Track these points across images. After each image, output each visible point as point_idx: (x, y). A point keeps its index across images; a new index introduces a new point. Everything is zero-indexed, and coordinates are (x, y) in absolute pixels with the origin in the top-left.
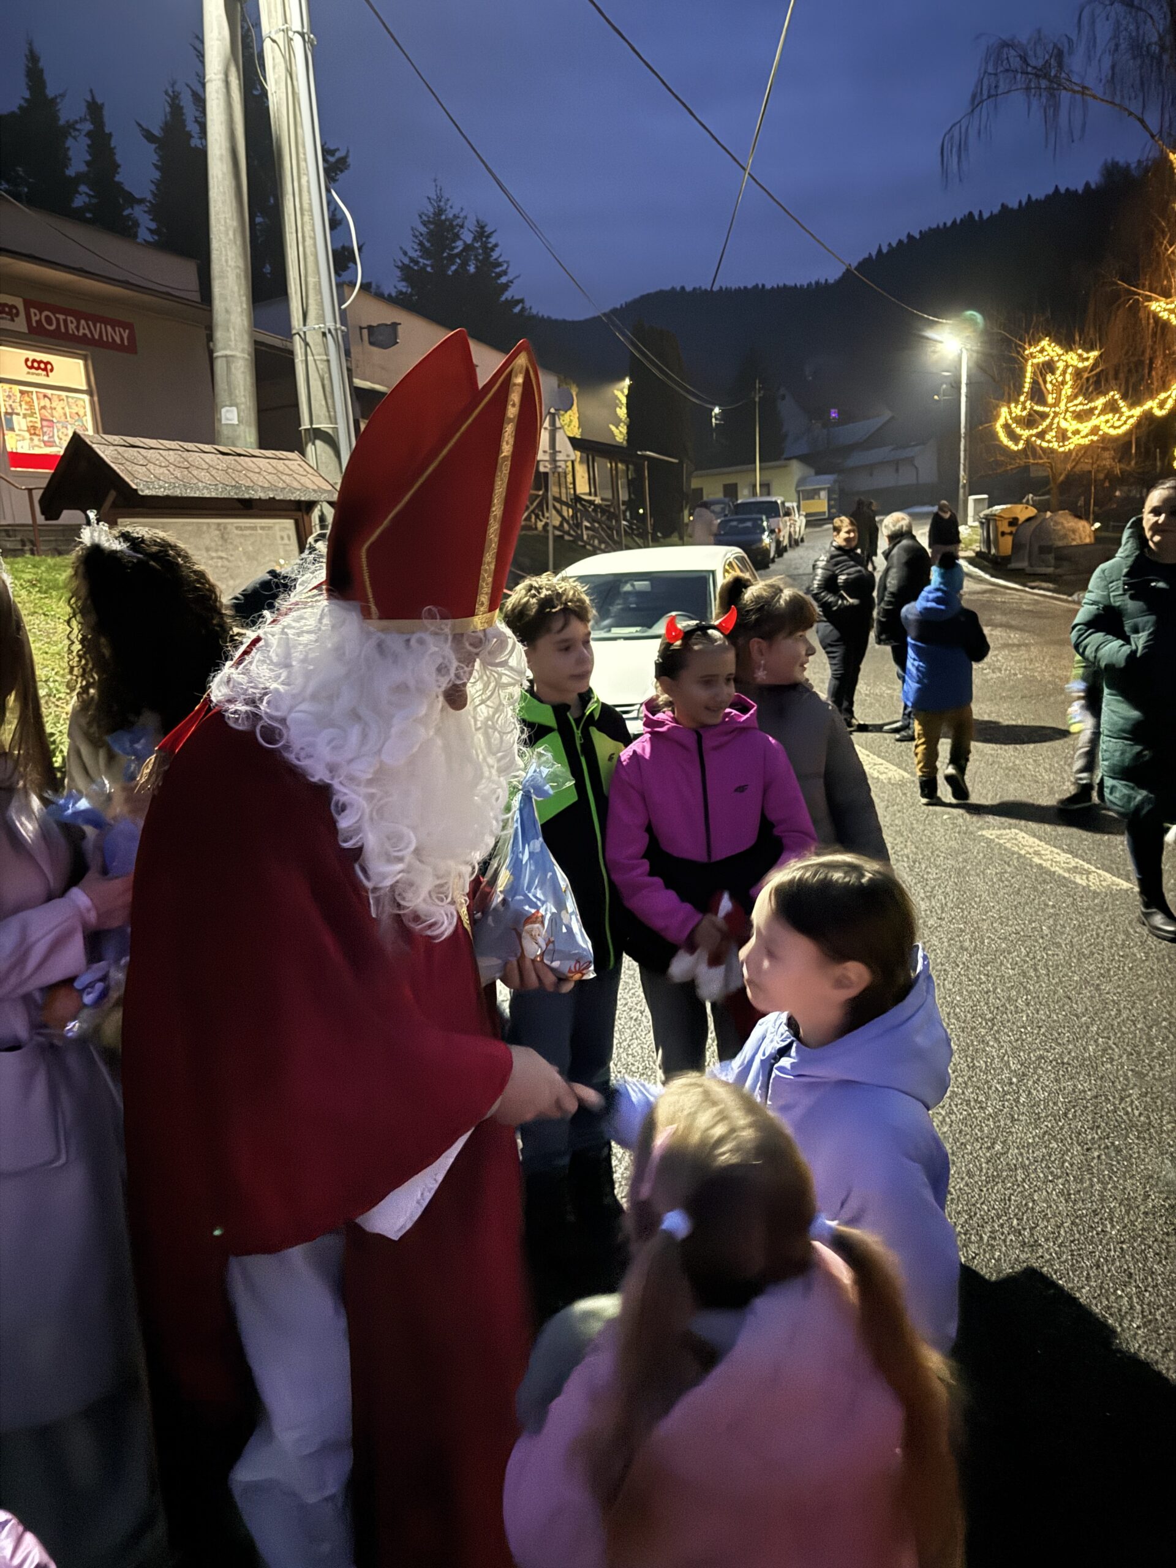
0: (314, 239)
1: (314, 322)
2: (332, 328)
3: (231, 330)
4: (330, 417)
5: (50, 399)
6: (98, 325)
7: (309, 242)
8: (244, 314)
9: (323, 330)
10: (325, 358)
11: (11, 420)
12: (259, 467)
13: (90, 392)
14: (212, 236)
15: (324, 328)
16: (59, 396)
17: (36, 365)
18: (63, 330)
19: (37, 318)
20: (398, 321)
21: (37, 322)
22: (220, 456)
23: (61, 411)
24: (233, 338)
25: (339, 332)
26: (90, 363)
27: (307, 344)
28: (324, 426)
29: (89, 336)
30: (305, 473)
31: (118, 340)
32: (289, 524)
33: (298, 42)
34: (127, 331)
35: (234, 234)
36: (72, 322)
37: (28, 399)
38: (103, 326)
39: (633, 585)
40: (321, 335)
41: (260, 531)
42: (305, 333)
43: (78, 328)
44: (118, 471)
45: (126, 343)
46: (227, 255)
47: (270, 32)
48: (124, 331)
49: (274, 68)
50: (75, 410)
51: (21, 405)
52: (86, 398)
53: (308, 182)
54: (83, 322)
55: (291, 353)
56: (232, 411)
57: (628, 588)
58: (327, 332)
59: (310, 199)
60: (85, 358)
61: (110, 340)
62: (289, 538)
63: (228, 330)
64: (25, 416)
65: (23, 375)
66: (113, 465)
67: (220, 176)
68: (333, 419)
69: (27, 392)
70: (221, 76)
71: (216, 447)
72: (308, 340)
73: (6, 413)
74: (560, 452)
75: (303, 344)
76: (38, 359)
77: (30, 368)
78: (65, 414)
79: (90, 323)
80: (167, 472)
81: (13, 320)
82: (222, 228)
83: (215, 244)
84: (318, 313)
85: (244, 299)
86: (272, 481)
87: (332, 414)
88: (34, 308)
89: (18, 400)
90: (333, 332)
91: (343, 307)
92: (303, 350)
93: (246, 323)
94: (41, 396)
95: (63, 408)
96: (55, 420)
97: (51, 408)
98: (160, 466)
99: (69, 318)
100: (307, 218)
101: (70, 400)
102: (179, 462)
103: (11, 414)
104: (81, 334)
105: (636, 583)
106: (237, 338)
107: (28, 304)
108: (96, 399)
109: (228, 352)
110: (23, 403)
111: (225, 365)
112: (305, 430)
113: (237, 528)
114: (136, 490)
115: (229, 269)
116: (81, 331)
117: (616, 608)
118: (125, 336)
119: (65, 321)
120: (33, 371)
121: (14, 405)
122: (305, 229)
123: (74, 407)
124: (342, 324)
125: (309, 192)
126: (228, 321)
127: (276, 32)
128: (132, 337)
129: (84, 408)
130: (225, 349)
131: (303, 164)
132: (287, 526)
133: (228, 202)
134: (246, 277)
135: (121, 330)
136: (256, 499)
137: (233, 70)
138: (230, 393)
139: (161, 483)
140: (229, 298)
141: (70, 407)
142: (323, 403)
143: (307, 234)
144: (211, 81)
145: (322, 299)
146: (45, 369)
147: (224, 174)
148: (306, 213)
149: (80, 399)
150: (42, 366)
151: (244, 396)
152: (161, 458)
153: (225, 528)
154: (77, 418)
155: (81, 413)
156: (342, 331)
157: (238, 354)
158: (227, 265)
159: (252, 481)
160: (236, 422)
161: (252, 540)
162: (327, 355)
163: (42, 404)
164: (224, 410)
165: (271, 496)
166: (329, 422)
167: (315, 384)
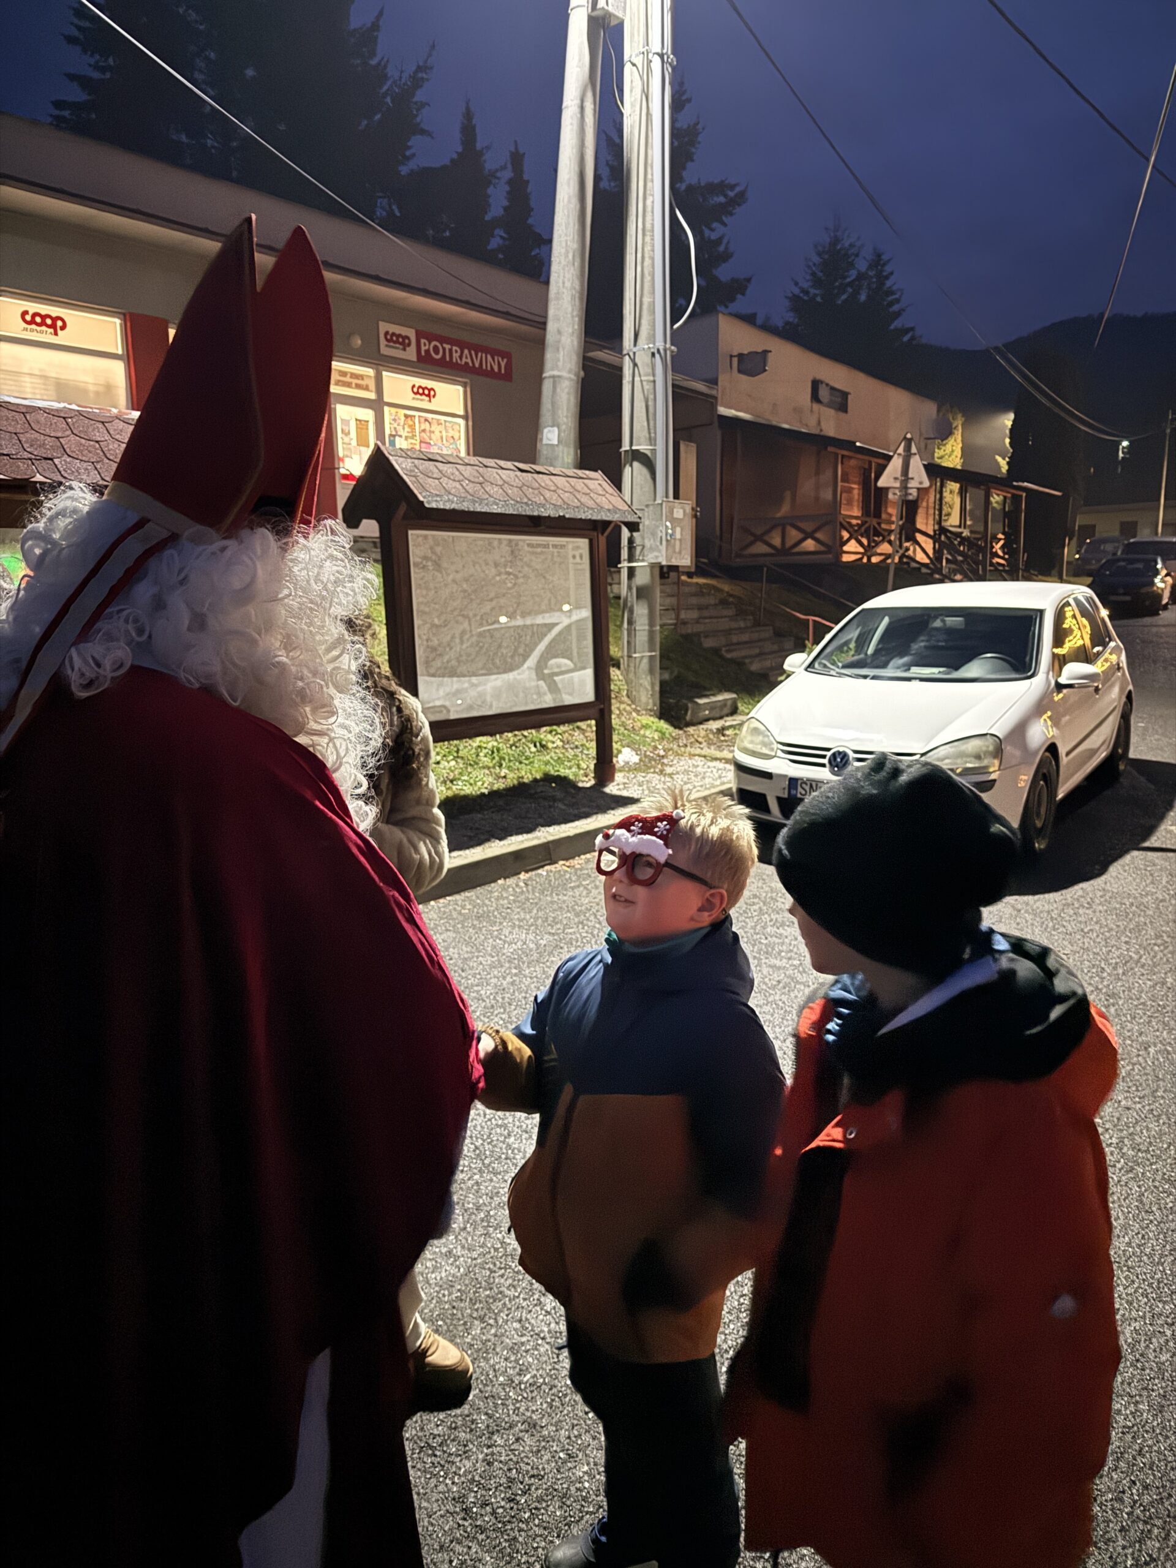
0: (652, 259)
1: (644, 342)
2: (662, 348)
3: (561, 349)
4: (650, 438)
5: (430, 423)
6: (480, 354)
7: (647, 262)
8: (575, 335)
9: (652, 350)
11: (394, 441)
12: (556, 485)
13: (465, 417)
14: (553, 259)
15: (653, 348)
16: (438, 420)
18: (448, 359)
19: (427, 347)
20: (769, 348)
21: (425, 351)
22: (519, 473)
23: (437, 434)
24: (561, 358)
25: (668, 352)
26: (468, 389)
27: (635, 365)
28: (643, 447)
29: (471, 364)
30: (604, 493)
31: (496, 369)
32: (583, 543)
33: (656, 63)
34: (505, 360)
35: (574, 256)
36: (456, 351)
37: (411, 423)
38: (484, 355)
39: (943, 621)
40: (650, 355)
41: (551, 549)
42: (634, 353)
43: (461, 357)
44: (409, 483)
45: (503, 371)
46: (564, 277)
47: (631, 57)
48: (503, 360)
49: (631, 91)
50: (451, 433)
51: (404, 428)
52: (462, 422)
53: (653, 202)
54: (466, 352)
56: (553, 431)
57: (938, 624)
58: (656, 352)
59: (653, 220)
60: (464, 385)
61: (489, 368)
62: (581, 557)
63: (558, 349)
64: (406, 438)
65: (409, 399)
66: (405, 477)
67: (566, 200)
68: (652, 441)
69: (411, 416)
70: (578, 102)
71: (517, 464)
72: (637, 360)
73: (391, 435)
75: (631, 365)
76: (423, 386)
77: (415, 393)
78: (442, 438)
79: (473, 353)
80: (460, 487)
81: (404, 350)
82: (563, 251)
83: (554, 268)
84: (649, 333)
85: (577, 319)
86: (566, 500)
87: (653, 435)
88: (425, 338)
89: (402, 423)
90: (662, 352)
91: (676, 326)
92: (631, 371)
93: (576, 343)
94: (422, 420)
95: (441, 432)
96: (432, 443)
97: (430, 432)
98: (454, 480)
99: (454, 348)
100: (648, 239)
101: (447, 424)
102: (474, 477)
103: (394, 436)
104: (463, 363)
105: (947, 619)
106: (566, 359)
107: (419, 335)
108: (470, 423)
109: (556, 373)
110: (406, 427)
111: (551, 385)
112: (625, 451)
113: (529, 545)
114: (422, 502)
115: (565, 291)
116: (464, 360)
117: (919, 645)
118: (503, 364)
119: (451, 350)
120: (418, 396)
121: (398, 427)
122: (646, 249)
123: (450, 431)
124: (672, 344)
125: (653, 212)
126: (559, 341)
127: (637, 55)
128: (509, 366)
129: (459, 432)
130: (552, 369)
131: (649, 184)
132: (581, 545)
133: (572, 224)
134: (581, 299)
135: (500, 359)
136: (545, 517)
137: (589, 95)
138: (554, 414)
139: (451, 497)
140: (561, 318)
141: (447, 431)
142: (645, 424)
143: (647, 255)
144: (566, 107)
145: (654, 319)
146: (429, 395)
147: (569, 197)
148: (648, 233)
149: (456, 423)
150: (426, 392)
151: (567, 417)
152: (457, 473)
153: (517, 545)
154: (452, 441)
155: (456, 437)
156: (673, 352)
157: (565, 374)
158: (564, 287)
159: (545, 499)
160: (556, 442)
161: (543, 557)
163: (423, 427)
164: (546, 431)
165: (561, 514)
166: (648, 443)
167: (639, 405)
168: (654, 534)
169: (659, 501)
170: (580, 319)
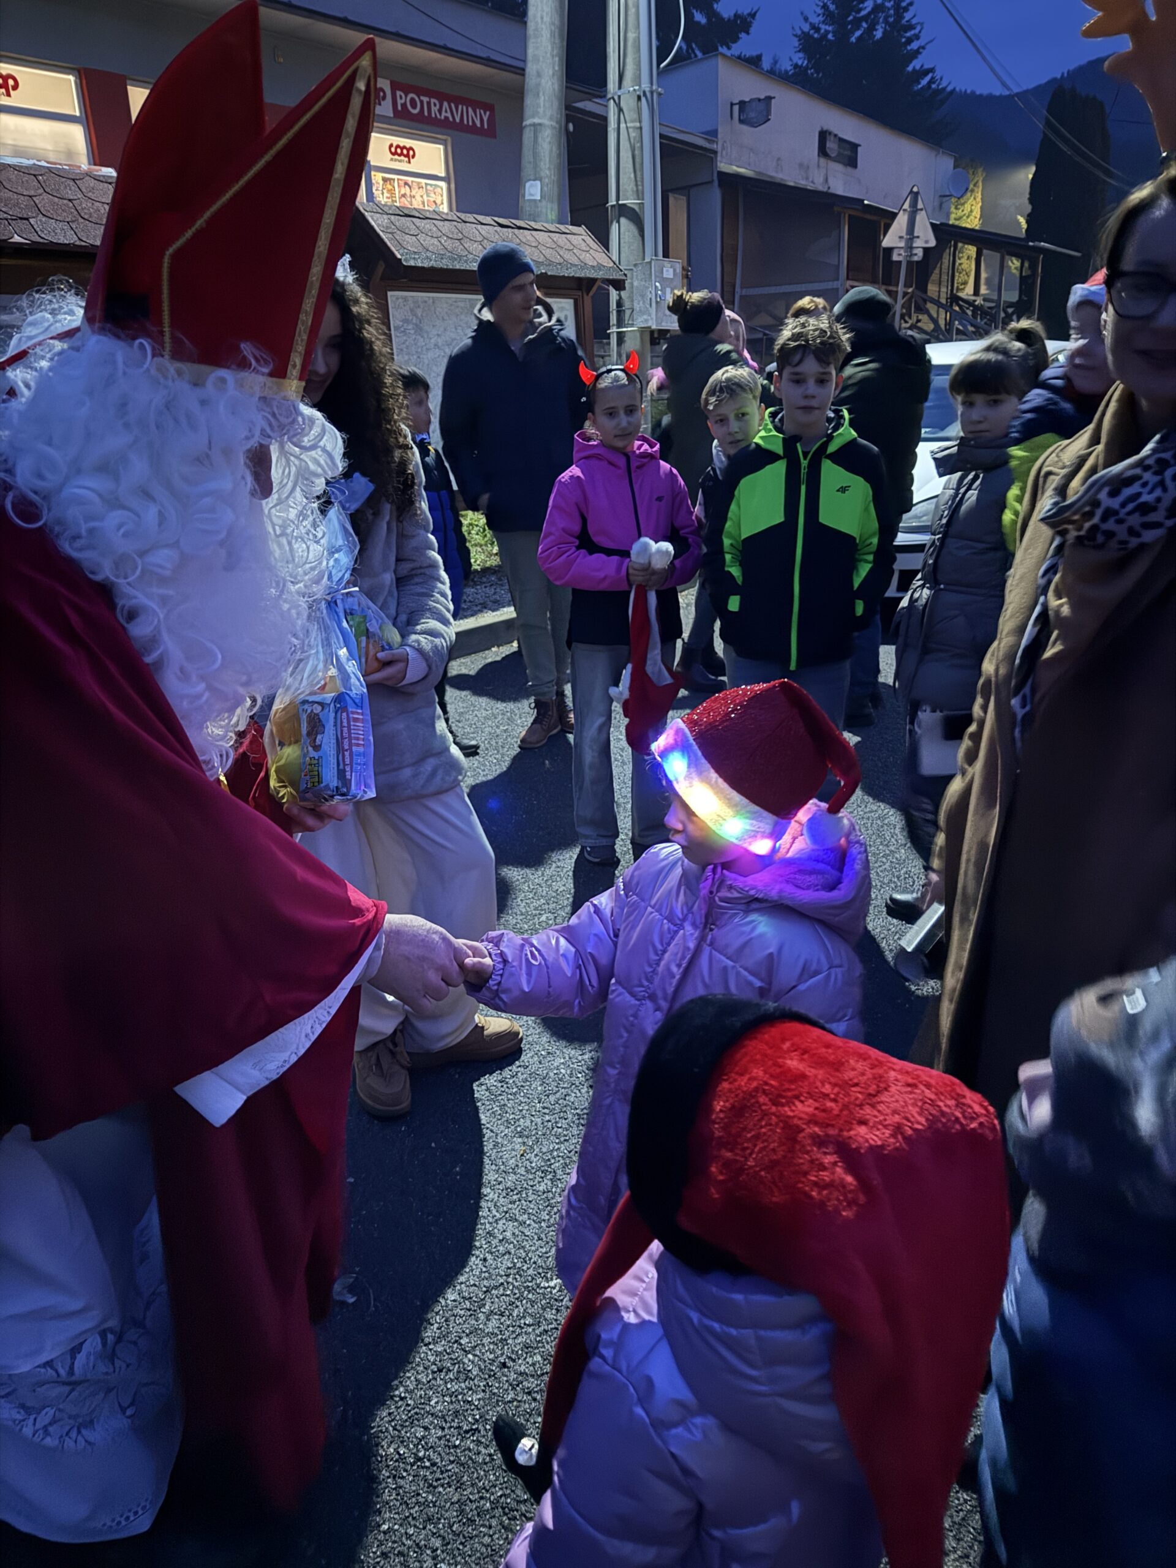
1: (630, 84)
2: (647, 90)
3: (541, 94)
4: (637, 190)
5: (410, 187)
6: (460, 107)
8: (556, 77)
9: (638, 93)
10: (638, 125)
13: (446, 179)
15: (639, 90)
16: (419, 183)
17: (399, 151)
18: (426, 113)
19: (403, 101)
20: (772, 95)
21: (402, 105)
22: (499, 229)
23: (418, 199)
24: (542, 105)
25: (655, 95)
26: (449, 148)
27: (620, 110)
28: (630, 201)
29: (451, 119)
30: (588, 249)
31: (478, 124)
32: (569, 305)
34: (488, 113)
36: (435, 105)
37: (390, 187)
38: (464, 108)
40: (636, 98)
43: (440, 111)
44: (386, 240)
45: (486, 126)
46: (543, 11)
48: (485, 114)
50: (433, 197)
51: (383, 194)
52: (444, 185)
54: (445, 104)
55: (605, 119)
56: (536, 186)
58: (642, 94)
60: (445, 143)
61: (471, 124)
63: (538, 94)
65: (386, 161)
66: (381, 234)
68: (639, 194)
69: (390, 179)
71: (496, 219)
72: (623, 104)
74: (918, 237)
75: (616, 110)
76: (402, 145)
77: (393, 154)
79: (453, 105)
80: (439, 244)
81: (379, 104)
84: (634, 74)
85: (557, 59)
86: (548, 257)
87: (640, 188)
88: (400, 90)
89: (381, 188)
90: (648, 94)
91: (662, 65)
92: (616, 117)
93: (556, 87)
94: (402, 183)
95: (422, 196)
98: (432, 237)
99: (433, 100)
101: (429, 187)
102: (452, 232)
104: (443, 117)
106: (547, 105)
107: (395, 86)
108: (453, 186)
109: (536, 120)
110: (385, 191)
111: (532, 134)
112: (612, 206)
114: (400, 260)
115: (543, 26)
116: (444, 114)
118: (485, 119)
119: (429, 103)
120: (396, 157)
123: (432, 195)
124: (659, 86)
126: (538, 85)
128: (491, 120)
129: (442, 196)
130: (533, 117)
132: (567, 306)
134: (561, 36)
135: (482, 112)
138: (536, 166)
139: (429, 254)
140: (541, 59)
141: (428, 196)
142: (632, 176)
145: (640, 57)
146: (407, 156)
149: (438, 186)
150: (405, 152)
151: (549, 169)
152: (435, 229)
155: (439, 202)
156: (660, 94)
157: (546, 122)
158: (542, 22)
160: (539, 197)
162: (640, 122)
163: (403, 192)
164: (528, 185)
166: (635, 197)
167: (626, 155)
168: (643, 296)
169: (647, 260)
170: (561, 59)
